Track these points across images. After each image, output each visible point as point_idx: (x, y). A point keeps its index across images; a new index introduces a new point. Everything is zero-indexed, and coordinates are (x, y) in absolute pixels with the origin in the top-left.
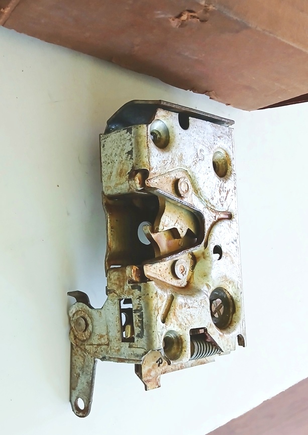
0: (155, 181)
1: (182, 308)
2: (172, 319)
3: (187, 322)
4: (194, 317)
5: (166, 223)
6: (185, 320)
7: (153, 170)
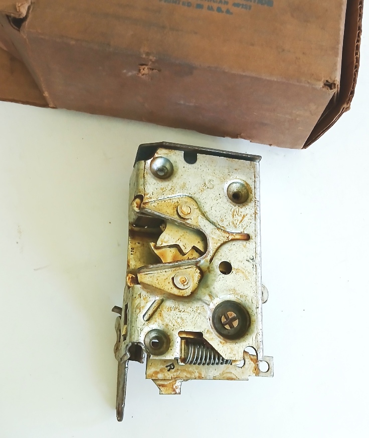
0: (153, 205)
1: (171, 310)
2: (157, 319)
3: (176, 324)
4: (185, 321)
5: (165, 240)
6: (174, 322)
7: (149, 195)
